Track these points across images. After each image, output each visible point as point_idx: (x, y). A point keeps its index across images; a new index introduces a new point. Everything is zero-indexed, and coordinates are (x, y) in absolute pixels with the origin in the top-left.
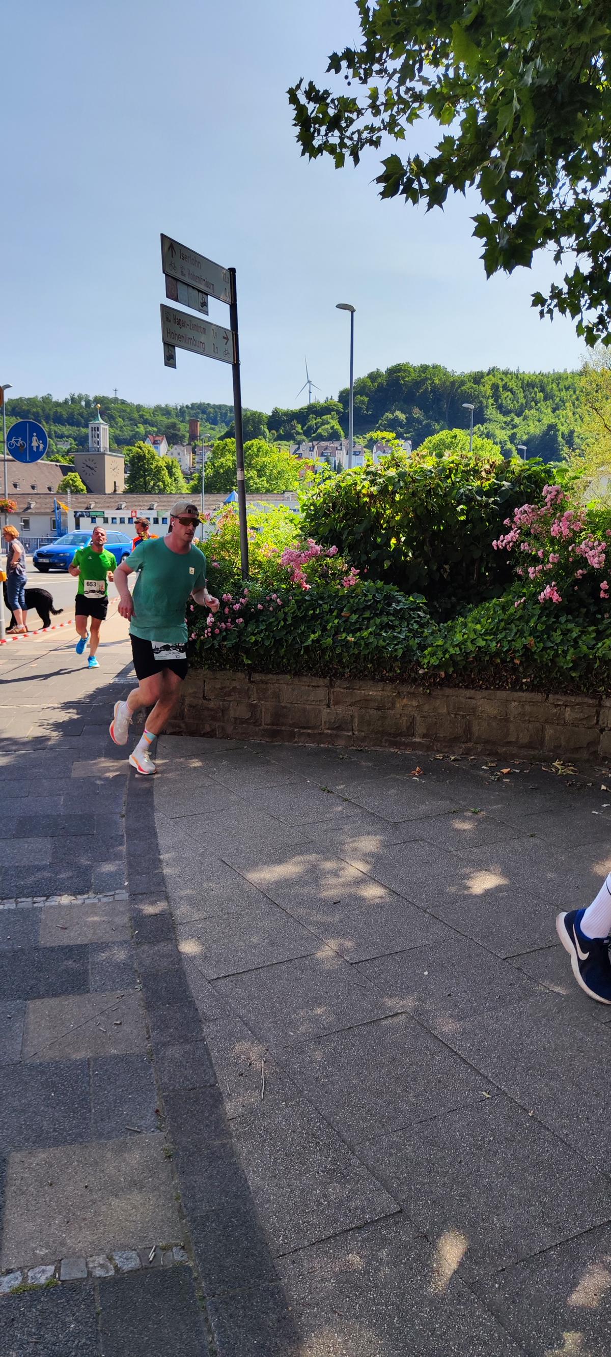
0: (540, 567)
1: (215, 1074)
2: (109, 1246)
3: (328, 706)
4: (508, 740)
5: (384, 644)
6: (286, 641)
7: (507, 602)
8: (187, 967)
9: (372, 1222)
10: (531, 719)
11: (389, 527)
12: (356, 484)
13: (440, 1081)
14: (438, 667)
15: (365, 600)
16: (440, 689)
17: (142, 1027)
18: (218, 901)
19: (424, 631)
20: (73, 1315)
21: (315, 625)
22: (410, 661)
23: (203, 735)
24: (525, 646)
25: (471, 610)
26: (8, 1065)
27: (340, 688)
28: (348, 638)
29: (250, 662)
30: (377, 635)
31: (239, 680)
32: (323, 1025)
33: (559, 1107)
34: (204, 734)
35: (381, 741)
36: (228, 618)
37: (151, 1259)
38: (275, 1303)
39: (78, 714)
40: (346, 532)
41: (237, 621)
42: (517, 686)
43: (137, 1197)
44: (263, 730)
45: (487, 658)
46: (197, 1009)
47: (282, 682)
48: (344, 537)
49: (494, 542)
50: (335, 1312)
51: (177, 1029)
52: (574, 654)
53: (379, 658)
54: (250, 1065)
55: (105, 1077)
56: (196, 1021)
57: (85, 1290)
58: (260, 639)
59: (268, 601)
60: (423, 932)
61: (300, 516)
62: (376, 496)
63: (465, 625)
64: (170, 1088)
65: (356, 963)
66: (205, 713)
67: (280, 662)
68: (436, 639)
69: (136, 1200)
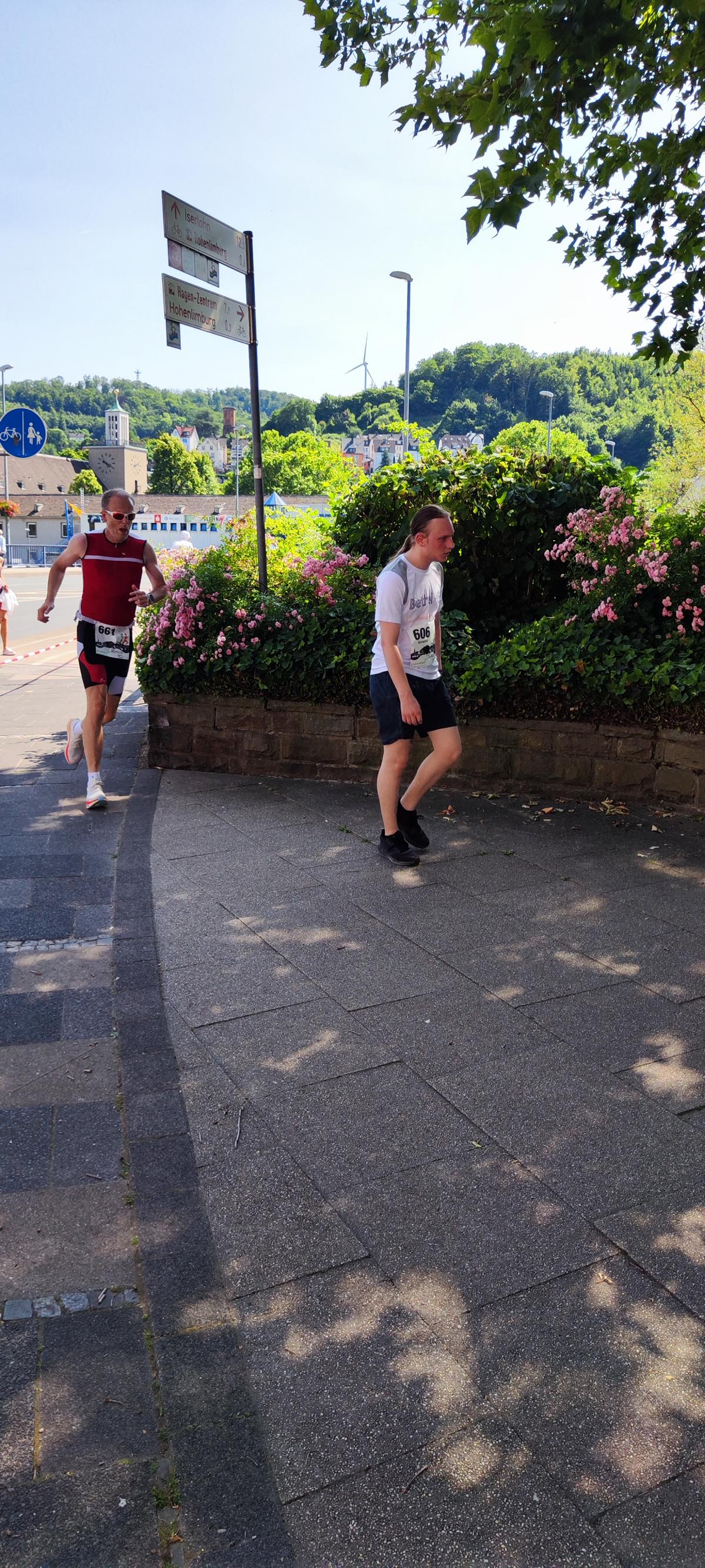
0: (595, 580)
1: (187, 1122)
2: (58, 1289)
3: (354, 738)
4: (553, 776)
6: (307, 664)
7: (557, 620)
8: (169, 1015)
9: (337, 1267)
10: (579, 753)
12: (392, 484)
13: (428, 1131)
14: (476, 694)
16: (479, 719)
17: (114, 1076)
18: (211, 947)
19: (464, 653)
20: (14, 1353)
21: (339, 646)
23: (214, 770)
25: (517, 630)
27: (366, 717)
29: (266, 688)
31: (253, 708)
32: (310, 1073)
34: (215, 768)
36: (241, 637)
37: (100, 1301)
38: (226, 1342)
40: (381, 540)
41: (252, 640)
42: (563, 715)
44: (281, 764)
45: (531, 684)
46: (175, 1058)
47: (302, 710)
48: (378, 545)
49: (547, 552)
50: (287, 1350)
51: (152, 1078)
52: (627, 679)
54: (227, 1113)
55: (69, 1125)
56: (173, 1070)
57: (28, 1329)
58: (277, 662)
59: (287, 618)
60: (431, 979)
61: (331, 522)
62: (415, 497)
63: (508, 646)
64: (138, 1137)
65: (354, 1011)
66: (217, 745)
67: (300, 687)
68: (475, 662)
69: (90, 1245)
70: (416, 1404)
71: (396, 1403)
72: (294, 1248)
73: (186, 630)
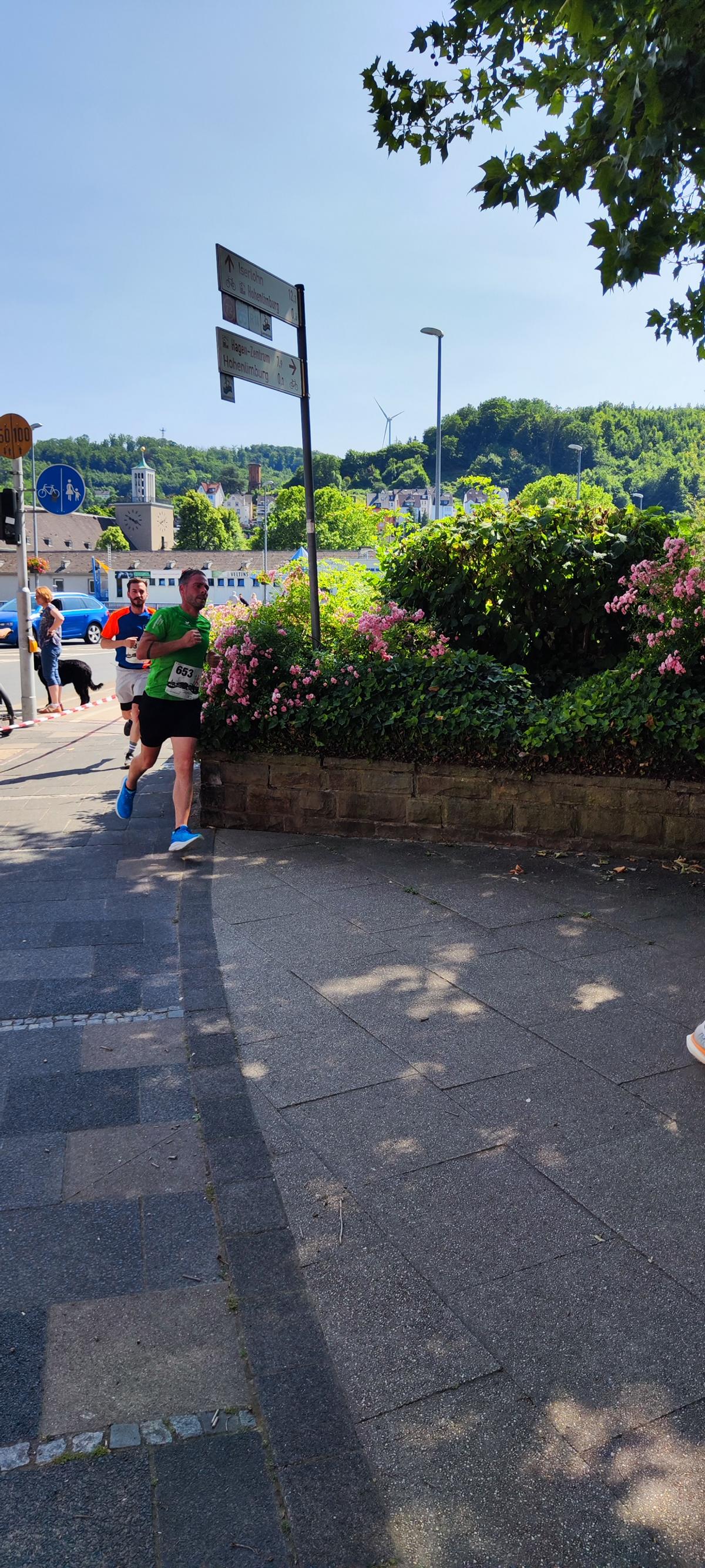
0: (660, 633)
1: (285, 1215)
2: (165, 1410)
3: (413, 796)
4: (624, 833)
5: (478, 723)
6: (365, 720)
7: (621, 674)
8: (251, 1093)
9: (468, 1382)
10: (650, 810)
11: (484, 588)
12: (444, 536)
13: (545, 1223)
14: (542, 749)
15: (455, 672)
16: (544, 775)
17: (201, 1162)
18: (287, 1018)
19: (525, 708)
20: (125, 1487)
21: (397, 702)
23: (268, 829)
24: (642, 725)
25: (579, 683)
26: (47, 1206)
27: (426, 775)
29: (322, 744)
30: (470, 713)
31: (309, 765)
32: (410, 1159)
33: (683, 1253)
34: (269, 827)
35: (475, 836)
36: (296, 693)
37: (214, 1424)
38: (357, 1474)
40: (434, 593)
41: (307, 697)
42: (633, 771)
43: (197, 1355)
44: (338, 822)
45: (599, 739)
46: (264, 1142)
47: (360, 767)
48: (431, 600)
49: (607, 604)
50: (426, 1484)
51: (242, 1165)
52: (699, 733)
53: (472, 739)
54: (326, 1204)
55: (159, 1219)
56: (263, 1155)
57: (139, 1459)
58: (334, 718)
59: (343, 674)
60: (525, 1053)
61: (380, 576)
62: (469, 551)
63: (572, 701)
64: (235, 1231)
65: (447, 1089)
66: (271, 804)
67: (357, 744)
68: (538, 717)
69: (195, 1358)
73: (239, 687)
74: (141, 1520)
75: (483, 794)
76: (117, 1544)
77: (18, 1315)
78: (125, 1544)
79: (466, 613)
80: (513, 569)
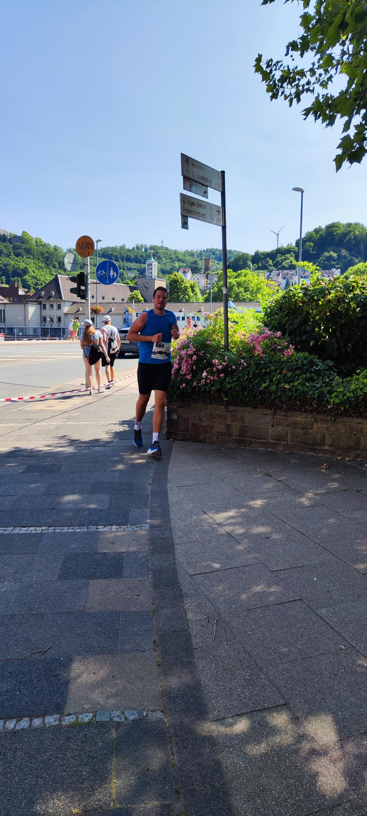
1: (188, 624)
2: (123, 707)
3: (273, 427)
5: (307, 390)
6: (249, 387)
8: (178, 568)
9: (268, 708)
11: (314, 321)
12: (295, 295)
13: (316, 638)
14: (340, 404)
15: (296, 364)
16: (341, 418)
17: (151, 598)
19: (332, 383)
20: (101, 739)
21: (266, 378)
22: (323, 401)
23: (199, 442)
25: (362, 371)
26: (77, 612)
27: (280, 416)
28: (286, 386)
29: (227, 399)
30: (303, 385)
31: (220, 410)
32: (252, 603)
35: (304, 448)
36: (215, 374)
37: (144, 715)
39: (128, 428)
40: (288, 324)
41: (220, 375)
44: (234, 439)
46: (181, 590)
47: (245, 411)
48: (286, 327)
50: (242, 751)
51: (169, 600)
53: (303, 398)
54: (208, 621)
55: (128, 622)
56: (179, 597)
57: (108, 727)
58: (233, 386)
59: (238, 364)
60: (317, 556)
61: (262, 315)
62: (307, 302)
63: (358, 379)
64: (163, 630)
65: (275, 571)
66: (201, 428)
67: (245, 400)
68: (339, 387)
69: (139, 685)
70: (313, 788)
71: (302, 786)
72: (245, 696)
73: (187, 370)
74: (107, 754)
75: (309, 427)
76: (95, 763)
77: (60, 660)
78: (99, 763)
79: (305, 334)
80: (330, 311)
